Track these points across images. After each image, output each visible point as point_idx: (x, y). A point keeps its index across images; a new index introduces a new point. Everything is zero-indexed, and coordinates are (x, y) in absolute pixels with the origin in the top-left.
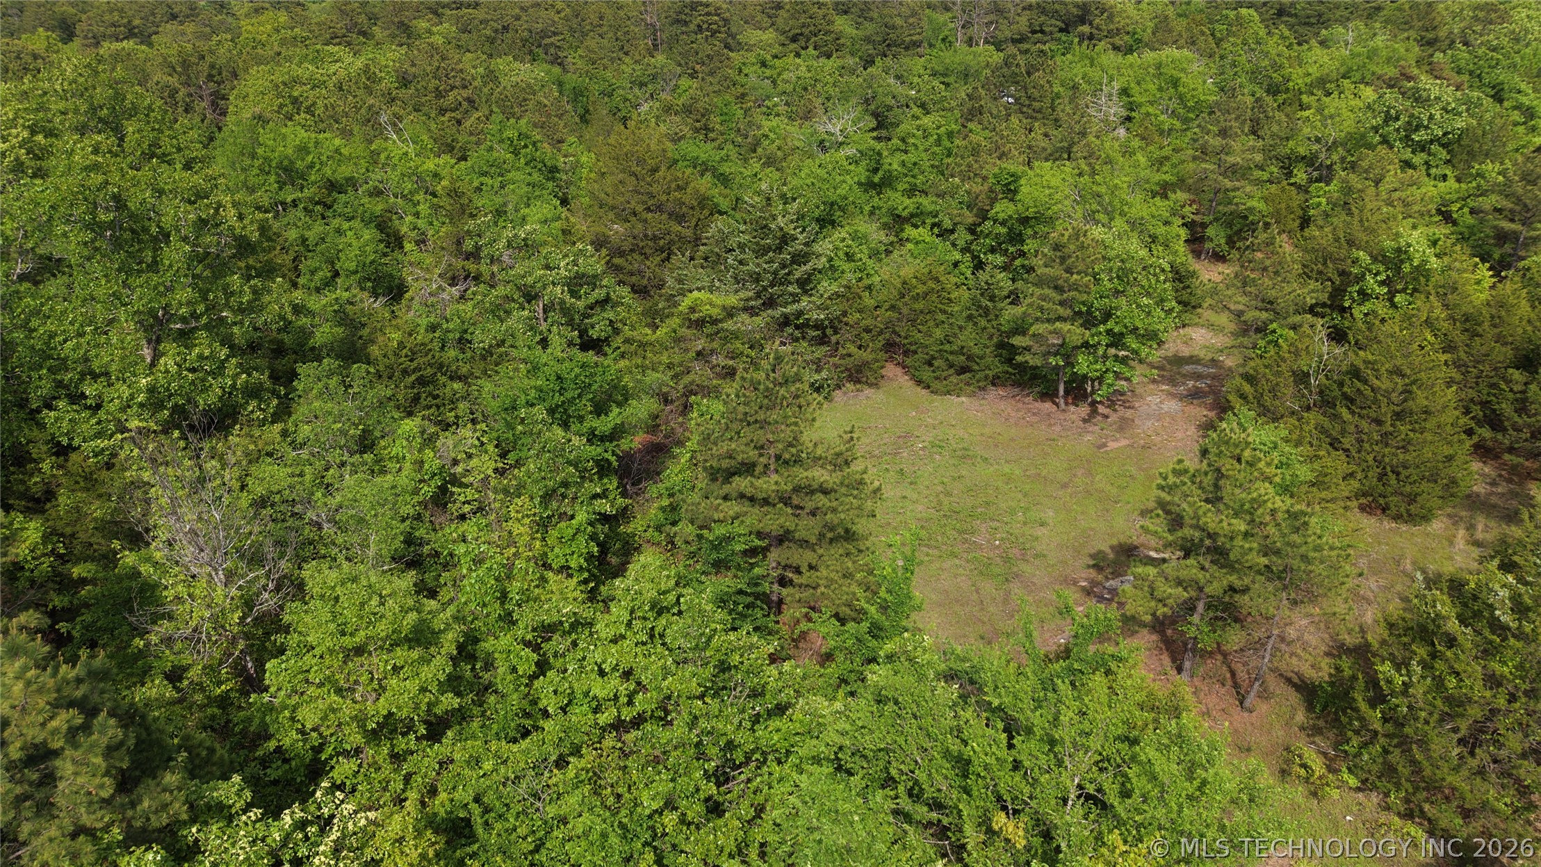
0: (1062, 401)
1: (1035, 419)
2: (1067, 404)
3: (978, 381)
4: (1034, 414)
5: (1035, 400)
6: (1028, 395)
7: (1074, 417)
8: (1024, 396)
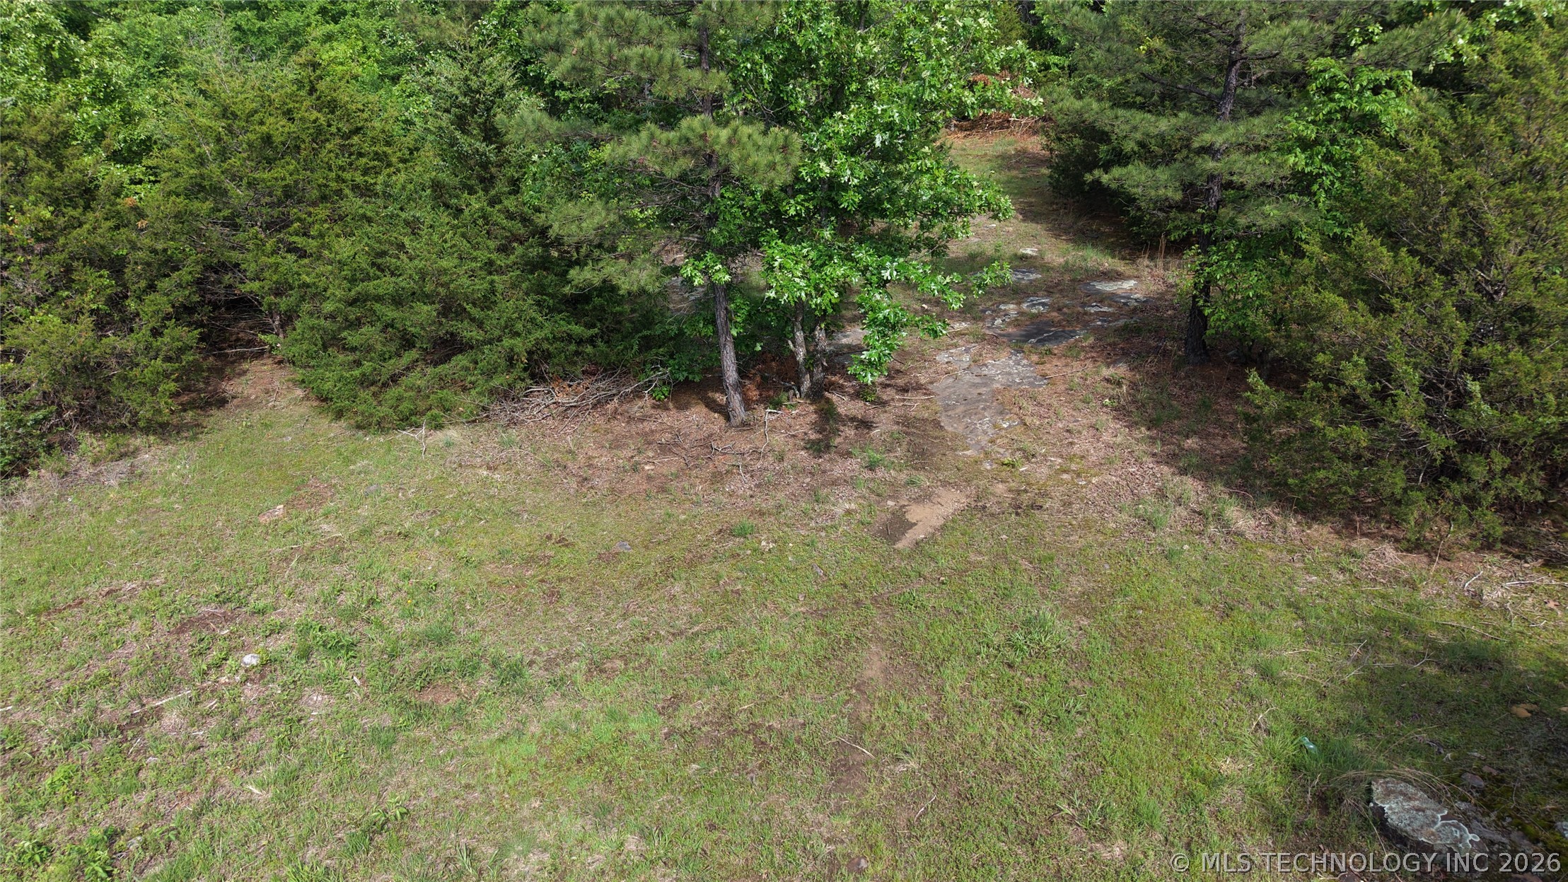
0: (736, 400)
1: (669, 465)
2: (748, 404)
3: (490, 374)
4: (665, 449)
5: (660, 406)
6: (638, 394)
7: (778, 440)
8: (626, 399)
